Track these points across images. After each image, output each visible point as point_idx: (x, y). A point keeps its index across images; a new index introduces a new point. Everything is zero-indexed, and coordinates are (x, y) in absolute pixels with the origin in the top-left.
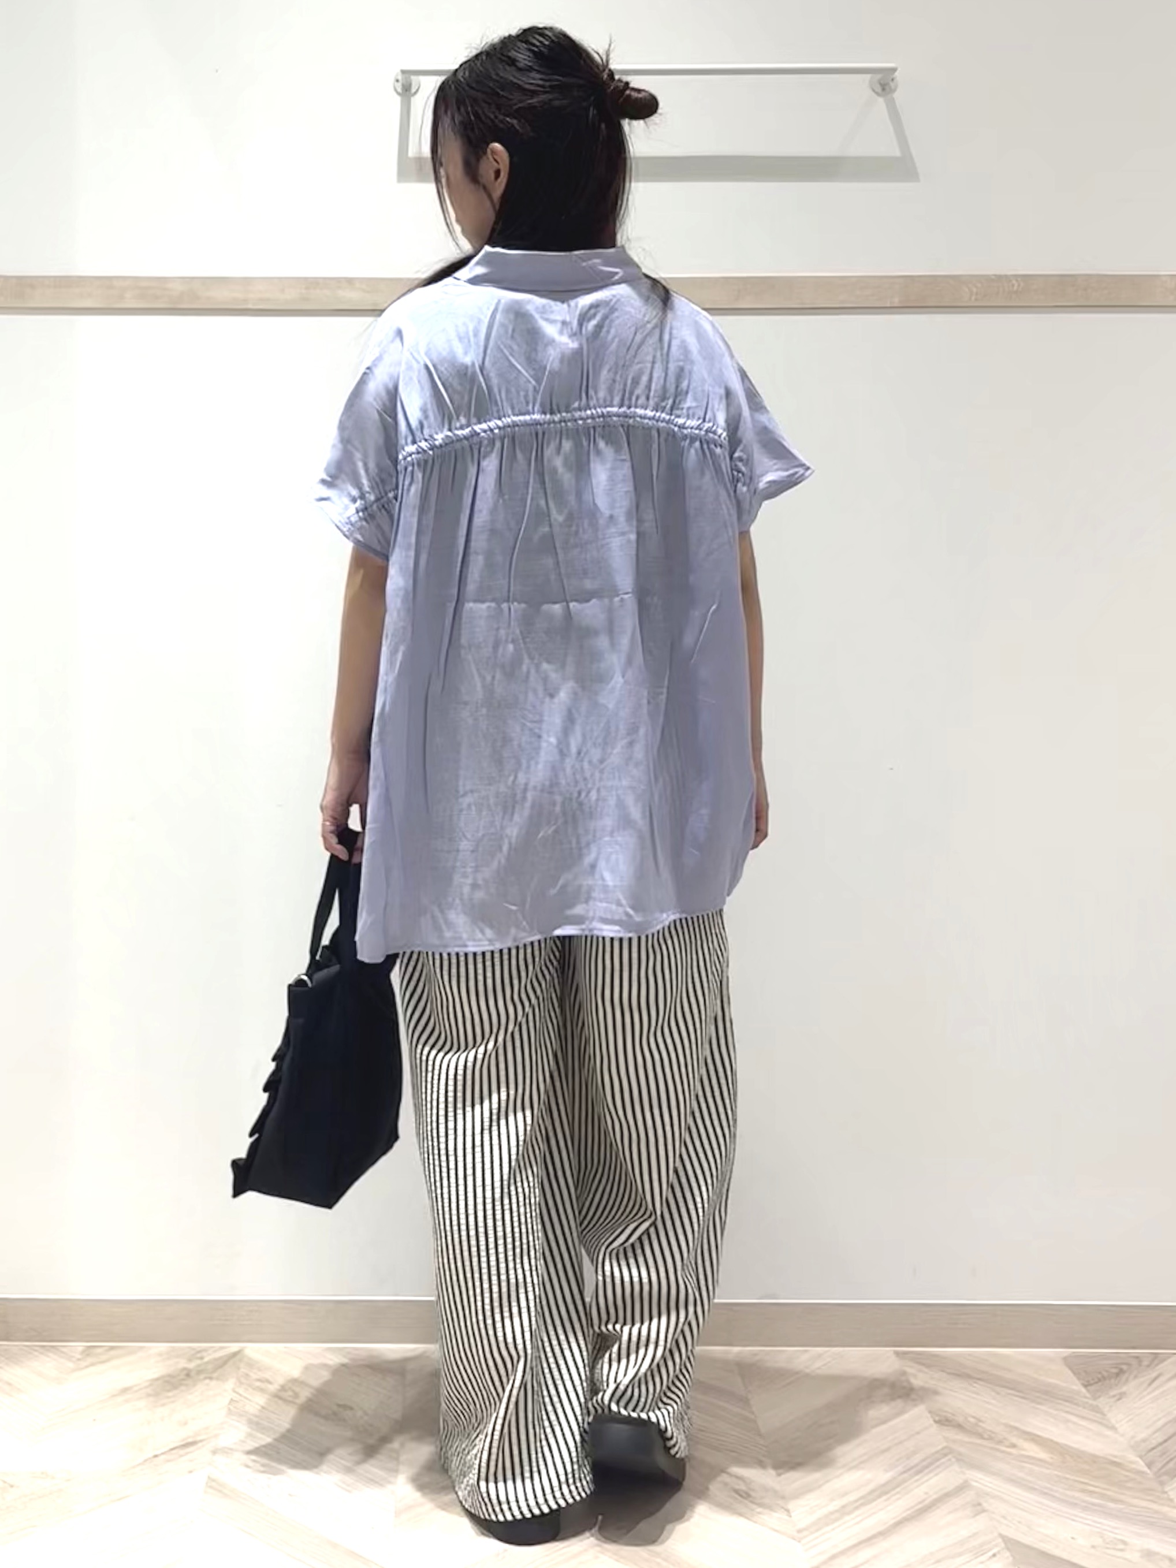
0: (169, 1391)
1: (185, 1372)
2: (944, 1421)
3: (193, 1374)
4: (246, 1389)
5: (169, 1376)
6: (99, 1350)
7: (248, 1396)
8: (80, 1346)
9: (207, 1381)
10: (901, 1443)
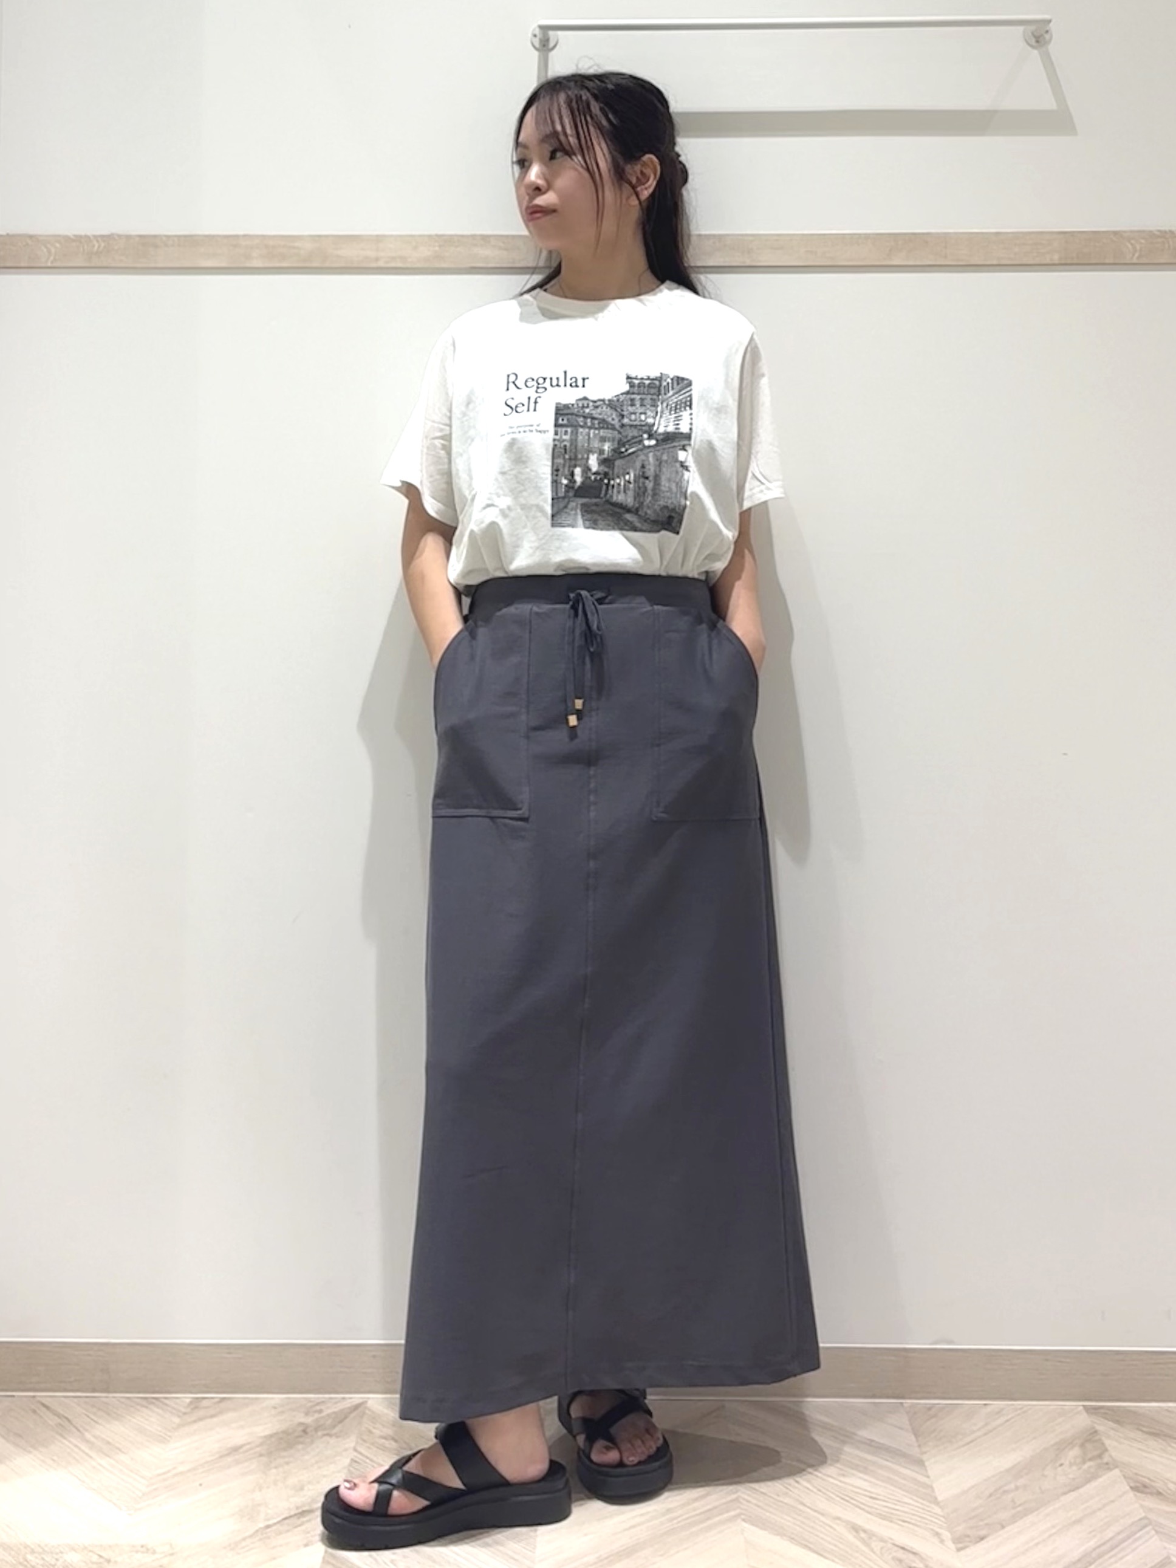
0: (285, 1450)
1: (301, 1428)
2: (1141, 1488)
3: (308, 1430)
4: (369, 1448)
5: (284, 1432)
6: (205, 1403)
7: (369, 1455)
8: (187, 1398)
9: (327, 1438)
10: (1094, 1512)
